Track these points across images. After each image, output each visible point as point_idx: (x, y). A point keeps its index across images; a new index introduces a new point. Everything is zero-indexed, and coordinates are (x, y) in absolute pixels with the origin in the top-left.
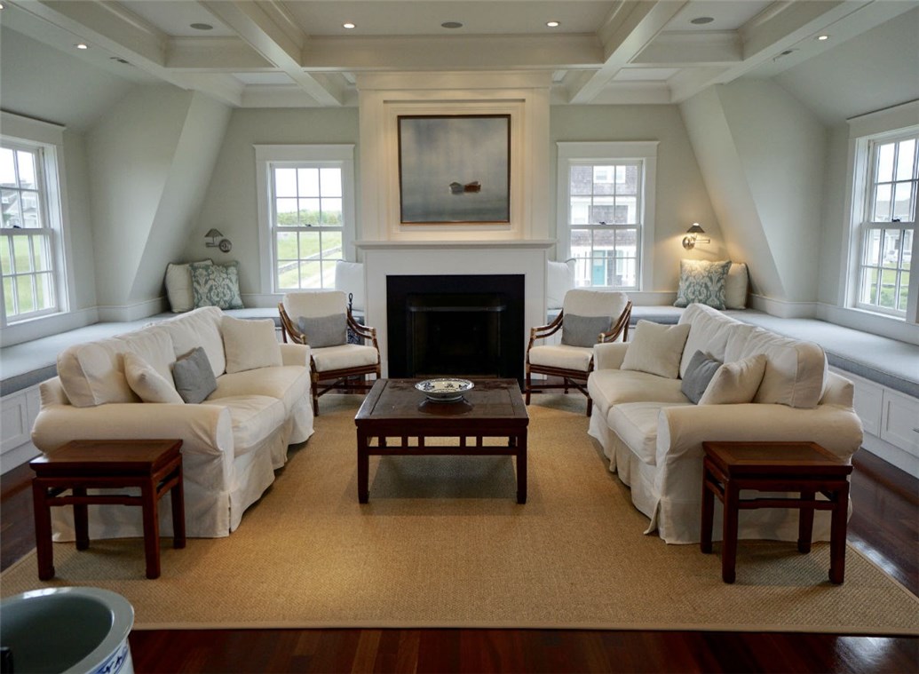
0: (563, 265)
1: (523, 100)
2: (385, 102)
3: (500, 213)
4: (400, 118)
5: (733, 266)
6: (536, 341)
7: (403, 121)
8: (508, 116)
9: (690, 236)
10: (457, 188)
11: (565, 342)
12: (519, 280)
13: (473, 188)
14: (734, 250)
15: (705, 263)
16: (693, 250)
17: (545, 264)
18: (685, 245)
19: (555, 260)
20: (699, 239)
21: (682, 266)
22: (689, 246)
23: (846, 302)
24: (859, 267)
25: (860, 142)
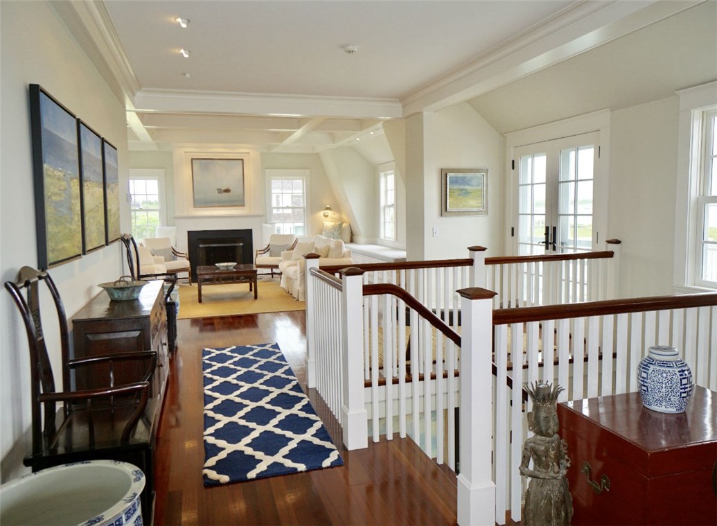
0: (269, 225)
1: (249, 153)
2: (185, 152)
3: (239, 202)
4: (192, 159)
5: (344, 225)
6: (258, 255)
7: (194, 161)
8: (242, 160)
9: (326, 211)
10: (220, 191)
11: (271, 256)
12: (249, 232)
13: (227, 191)
14: (345, 217)
15: (333, 223)
16: (328, 218)
17: (261, 226)
18: (324, 216)
19: (266, 223)
20: (329, 213)
21: (323, 224)
22: (326, 216)
23: (382, 236)
24: (385, 222)
25: (382, 174)
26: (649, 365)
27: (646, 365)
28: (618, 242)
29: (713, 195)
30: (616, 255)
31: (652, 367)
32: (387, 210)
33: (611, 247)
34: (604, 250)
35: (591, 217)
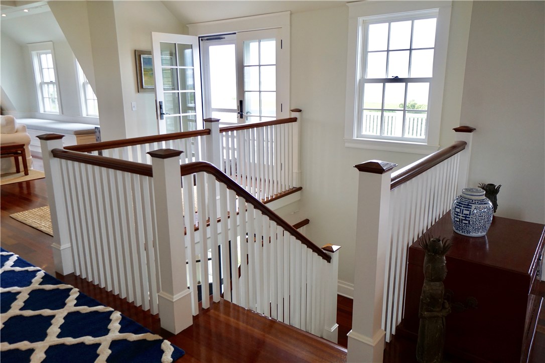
23: (42, 111)
24: (43, 98)
25: (34, 53)
26: (470, 204)
27: (468, 205)
28: (300, 111)
29: (368, 78)
30: (298, 120)
31: (474, 206)
32: (45, 87)
33: (294, 115)
34: (288, 117)
35: (275, 93)
